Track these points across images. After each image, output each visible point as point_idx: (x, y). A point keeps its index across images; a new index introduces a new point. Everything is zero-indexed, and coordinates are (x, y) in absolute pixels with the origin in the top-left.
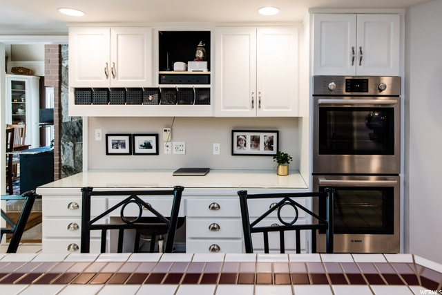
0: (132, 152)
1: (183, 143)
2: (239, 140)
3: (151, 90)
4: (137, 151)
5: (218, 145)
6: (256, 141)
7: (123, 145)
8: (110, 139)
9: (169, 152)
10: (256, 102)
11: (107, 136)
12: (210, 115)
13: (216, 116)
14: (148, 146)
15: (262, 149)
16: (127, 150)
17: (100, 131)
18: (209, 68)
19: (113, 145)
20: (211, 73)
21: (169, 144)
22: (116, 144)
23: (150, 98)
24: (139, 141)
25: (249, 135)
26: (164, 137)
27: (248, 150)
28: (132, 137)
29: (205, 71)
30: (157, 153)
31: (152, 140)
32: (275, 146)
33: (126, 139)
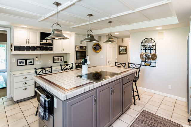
0: (26, 64)
1: (41, 61)
2: (55, 59)
3: (38, 47)
4: (28, 64)
5: (50, 61)
6: (58, 59)
7: (23, 63)
8: (18, 61)
9: (37, 64)
10: (63, 50)
11: (17, 60)
12: (53, 53)
13: (54, 53)
14: (31, 62)
15: (60, 61)
16: (24, 64)
17: (14, 59)
18: (52, 42)
19: (19, 63)
20: (53, 43)
21: (37, 61)
22: (20, 63)
23: (38, 49)
24: (28, 61)
25: (57, 58)
26: (36, 59)
27: (57, 61)
28: (26, 60)
29: (51, 43)
30: (34, 64)
31: (32, 60)
32: (62, 60)
33: (24, 61)
